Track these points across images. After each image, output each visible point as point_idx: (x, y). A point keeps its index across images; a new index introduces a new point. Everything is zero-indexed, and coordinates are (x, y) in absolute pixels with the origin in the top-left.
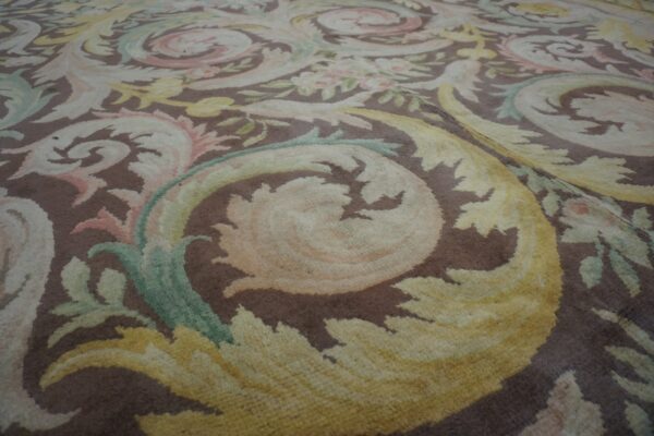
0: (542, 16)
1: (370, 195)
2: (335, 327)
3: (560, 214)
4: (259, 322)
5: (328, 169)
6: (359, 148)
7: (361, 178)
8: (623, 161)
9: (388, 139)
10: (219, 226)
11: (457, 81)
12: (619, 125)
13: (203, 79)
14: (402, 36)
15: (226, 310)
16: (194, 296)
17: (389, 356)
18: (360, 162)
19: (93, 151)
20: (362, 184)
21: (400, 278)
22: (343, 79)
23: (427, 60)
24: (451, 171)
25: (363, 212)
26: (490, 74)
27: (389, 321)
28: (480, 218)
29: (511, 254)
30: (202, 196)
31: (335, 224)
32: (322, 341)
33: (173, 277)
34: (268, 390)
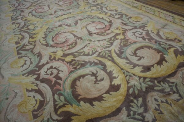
0: (136, 22)
1: (99, 79)
2: (94, 103)
3: (129, 80)
4: (84, 103)
5: (91, 73)
6: (97, 68)
7: (97, 75)
8: (142, 67)
9: (102, 65)
10: (76, 87)
11: (115, 47)
12: (144, 57)
13: (66, 50)
14: (105, 32)
15: (79, 101)
16: (74, 99)
17: (101, 107)
18: (97, 71)
19: (51, 72)
20: (97, 76)
21: (103, 94)
22: (93, 48)
23: (110, 41)
24: (112, 72)
25: (98, 82)
26: (122, 45)
27: (101, 101)
28: (116, 82)
29: (120, 89)
30: (72, 81)
31: (93, 85)
32: (92, 105)
33: (71, 96)
34: (86, 112)
